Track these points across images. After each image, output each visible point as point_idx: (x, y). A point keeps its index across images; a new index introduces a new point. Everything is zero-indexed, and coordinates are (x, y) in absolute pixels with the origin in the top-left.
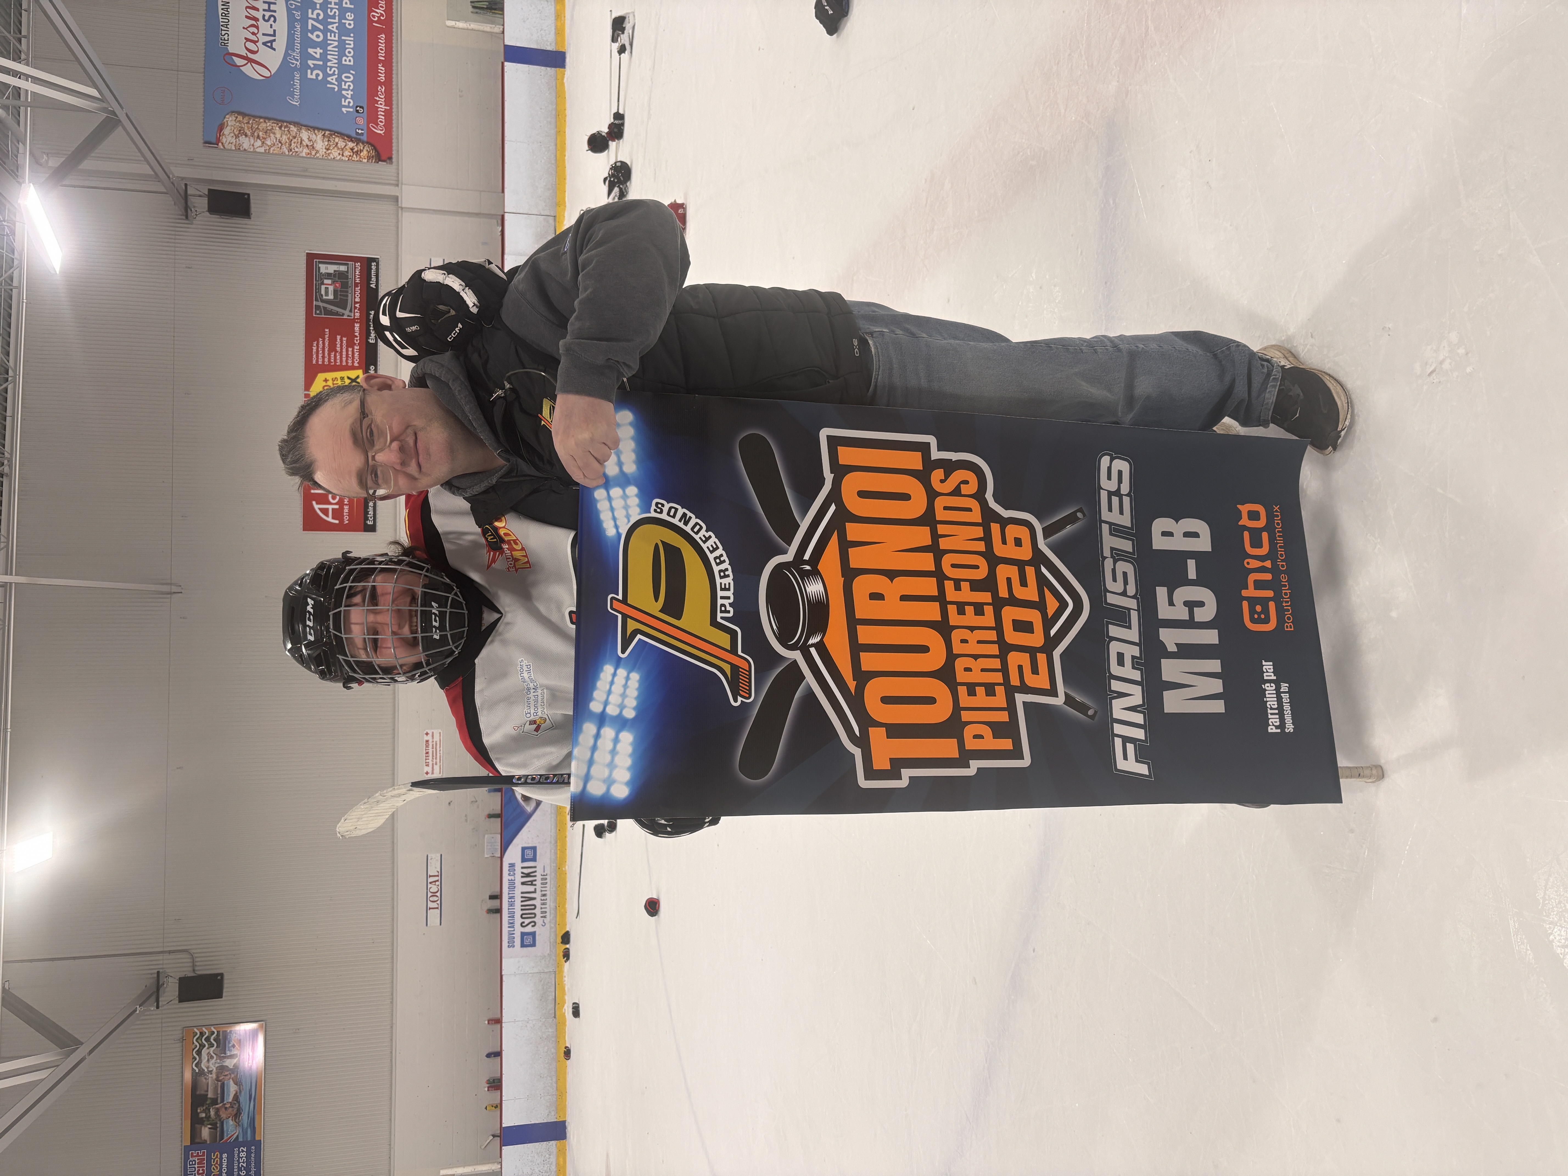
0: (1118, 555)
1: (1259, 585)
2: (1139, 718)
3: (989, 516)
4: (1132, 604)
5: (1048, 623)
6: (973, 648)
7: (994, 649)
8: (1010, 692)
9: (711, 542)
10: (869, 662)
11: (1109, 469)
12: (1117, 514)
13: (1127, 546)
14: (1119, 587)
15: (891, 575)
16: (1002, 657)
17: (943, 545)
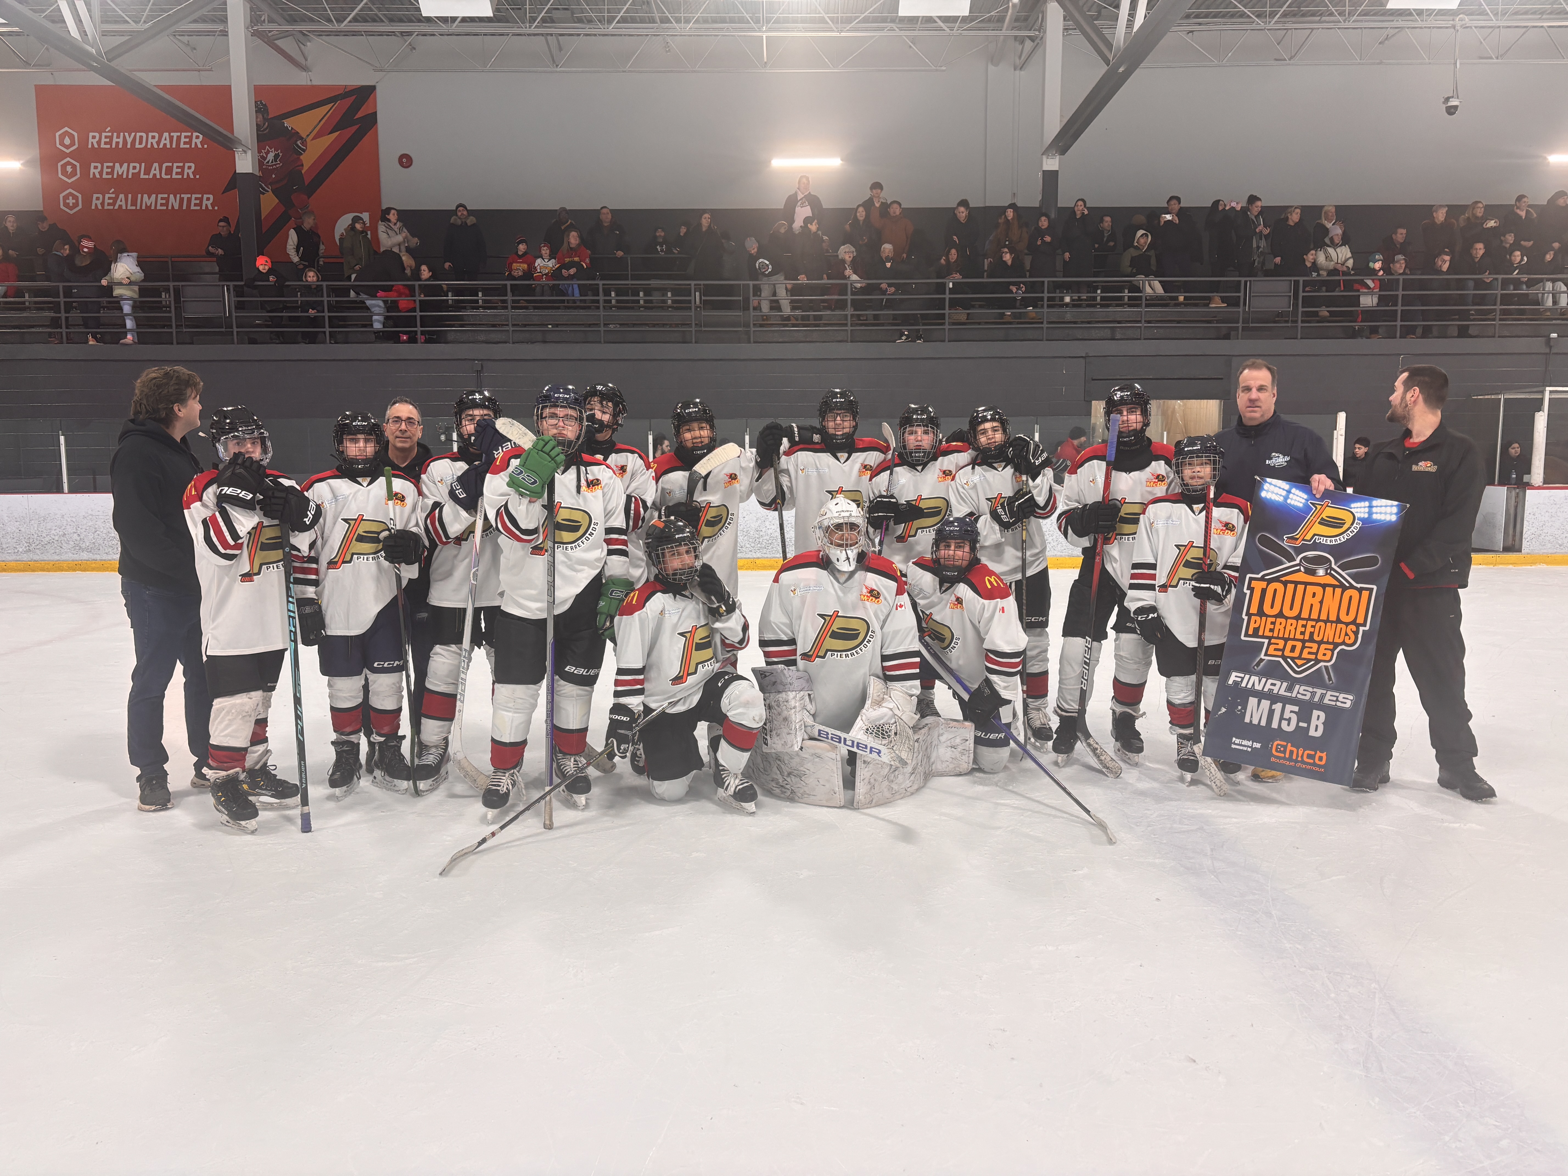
0: (1313, 694)
1: (1291, 752)
2: (1249, 686)
3: (1336, 645)
4: (1294, 695)
5: (1293, 659)
6: (1288, 628)
7: (1286, 636)
8: (1270, 638)
9: (1343, 539)
10: (1291, 587)
11: (1347, 699)
12: (1329, 698)
13: (1316, 699)
14: (1301, 691)
15: (1321, 602)
16: (1283, 638)
17: (1329, 624)
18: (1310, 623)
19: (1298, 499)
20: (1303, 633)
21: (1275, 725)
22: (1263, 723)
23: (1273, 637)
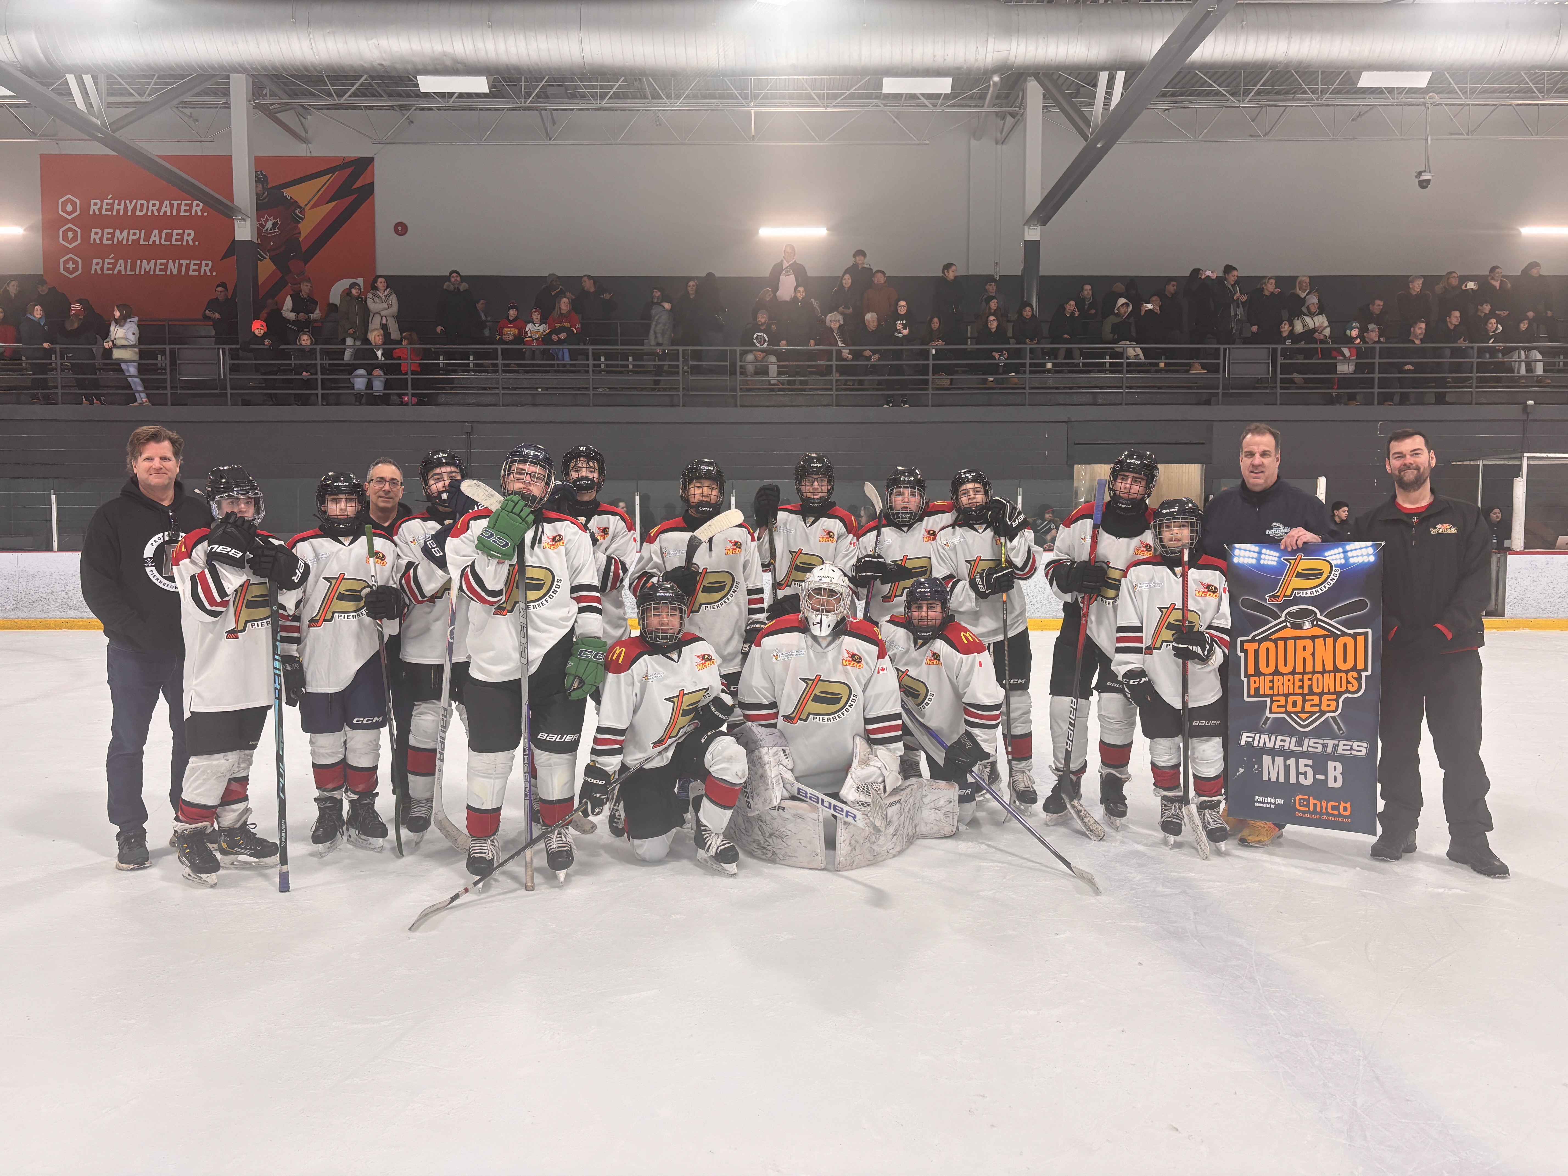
0: (1325, 746)
1: (1315, 805)
2: (1261, 745)
3: (1339, 694)
4: (1305, 749)
5: (1296, 713)
6: (1286, 684)
7: (1286, 692)
8: (1271, 696)
9: (1324, 588)
10: (1281, 644)
11: (1362, 746)
12: (1343, 748)
13: (1329, 750)
14: (1311, 744)
15: (1313, 654)
16: (1283, 695)
17: (1326, 675)
18: (1306, 677)
19: (1271, 558)
20: (1301, 687)
21: (1293, 780)
22: (1281, 779)
23: (1273, 695)
